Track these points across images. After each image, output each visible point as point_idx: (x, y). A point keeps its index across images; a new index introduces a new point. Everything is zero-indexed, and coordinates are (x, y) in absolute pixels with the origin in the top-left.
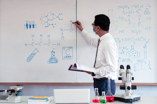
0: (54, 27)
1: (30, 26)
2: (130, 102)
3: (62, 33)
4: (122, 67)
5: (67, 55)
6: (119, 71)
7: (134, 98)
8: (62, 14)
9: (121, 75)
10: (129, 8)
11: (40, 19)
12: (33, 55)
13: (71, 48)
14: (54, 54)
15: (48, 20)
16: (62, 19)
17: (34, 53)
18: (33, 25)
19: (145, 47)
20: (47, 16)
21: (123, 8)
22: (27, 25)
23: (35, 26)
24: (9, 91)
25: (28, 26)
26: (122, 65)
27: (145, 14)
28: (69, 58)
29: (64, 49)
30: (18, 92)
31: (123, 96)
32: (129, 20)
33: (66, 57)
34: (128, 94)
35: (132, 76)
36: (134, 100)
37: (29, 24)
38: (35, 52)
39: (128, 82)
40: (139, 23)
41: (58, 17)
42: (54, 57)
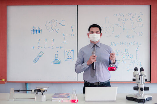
0: (57, 33)
1: (36, 31)
2: (143, 102)
3: (65, 38)
4: (136, 69)
5: (68, 57)
6: (134, 73)
7: (146, 99)
8: (64, 21)
9: (135, 76)
10: (123, 16)
11: (45, 25)
12: (39, 56)
13: (72, 50)
14: (57, 56)
15: (52, 26)
16: (64, 26)
17: (39, 55)
18: (39, 31)
19: (137, 50)
20: (51, 23)
21: (119, 16)
22: (33, 31)
23: (40, 31)
24: (36, 91)
25: (35, 31)
26: (136, 68)
27: (138, 21)
28: (70, 60)
29: (66, 52)
30: (44, 91)
31: (136, 96)
32: (124, 26)
33: (68, 58)
34: (141, 94)
35: (145, 78)
36: (147, 100)
37: (35, 30)
38: (41, 54)
39: (141, 83)
40: (133, 29)
41: (61, 24)
42: (57, 59)
